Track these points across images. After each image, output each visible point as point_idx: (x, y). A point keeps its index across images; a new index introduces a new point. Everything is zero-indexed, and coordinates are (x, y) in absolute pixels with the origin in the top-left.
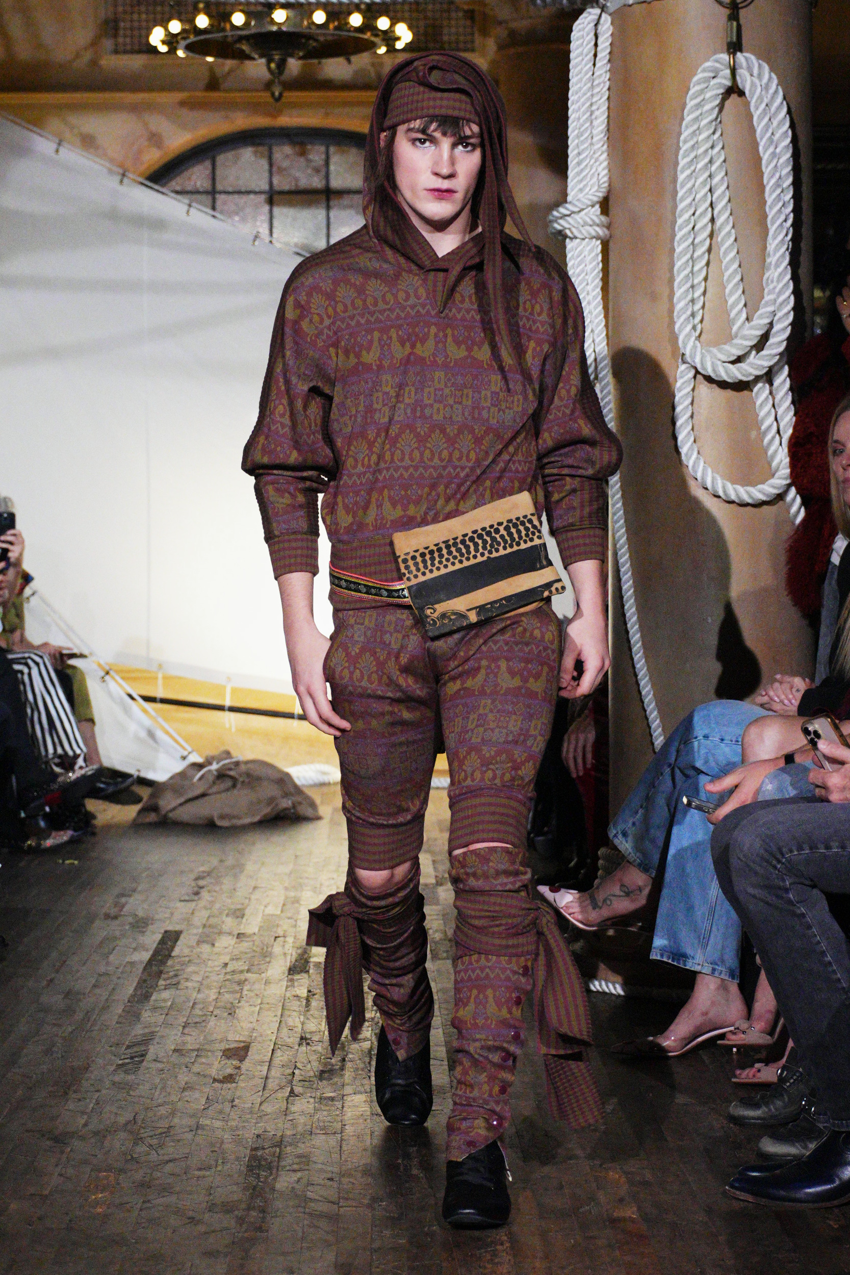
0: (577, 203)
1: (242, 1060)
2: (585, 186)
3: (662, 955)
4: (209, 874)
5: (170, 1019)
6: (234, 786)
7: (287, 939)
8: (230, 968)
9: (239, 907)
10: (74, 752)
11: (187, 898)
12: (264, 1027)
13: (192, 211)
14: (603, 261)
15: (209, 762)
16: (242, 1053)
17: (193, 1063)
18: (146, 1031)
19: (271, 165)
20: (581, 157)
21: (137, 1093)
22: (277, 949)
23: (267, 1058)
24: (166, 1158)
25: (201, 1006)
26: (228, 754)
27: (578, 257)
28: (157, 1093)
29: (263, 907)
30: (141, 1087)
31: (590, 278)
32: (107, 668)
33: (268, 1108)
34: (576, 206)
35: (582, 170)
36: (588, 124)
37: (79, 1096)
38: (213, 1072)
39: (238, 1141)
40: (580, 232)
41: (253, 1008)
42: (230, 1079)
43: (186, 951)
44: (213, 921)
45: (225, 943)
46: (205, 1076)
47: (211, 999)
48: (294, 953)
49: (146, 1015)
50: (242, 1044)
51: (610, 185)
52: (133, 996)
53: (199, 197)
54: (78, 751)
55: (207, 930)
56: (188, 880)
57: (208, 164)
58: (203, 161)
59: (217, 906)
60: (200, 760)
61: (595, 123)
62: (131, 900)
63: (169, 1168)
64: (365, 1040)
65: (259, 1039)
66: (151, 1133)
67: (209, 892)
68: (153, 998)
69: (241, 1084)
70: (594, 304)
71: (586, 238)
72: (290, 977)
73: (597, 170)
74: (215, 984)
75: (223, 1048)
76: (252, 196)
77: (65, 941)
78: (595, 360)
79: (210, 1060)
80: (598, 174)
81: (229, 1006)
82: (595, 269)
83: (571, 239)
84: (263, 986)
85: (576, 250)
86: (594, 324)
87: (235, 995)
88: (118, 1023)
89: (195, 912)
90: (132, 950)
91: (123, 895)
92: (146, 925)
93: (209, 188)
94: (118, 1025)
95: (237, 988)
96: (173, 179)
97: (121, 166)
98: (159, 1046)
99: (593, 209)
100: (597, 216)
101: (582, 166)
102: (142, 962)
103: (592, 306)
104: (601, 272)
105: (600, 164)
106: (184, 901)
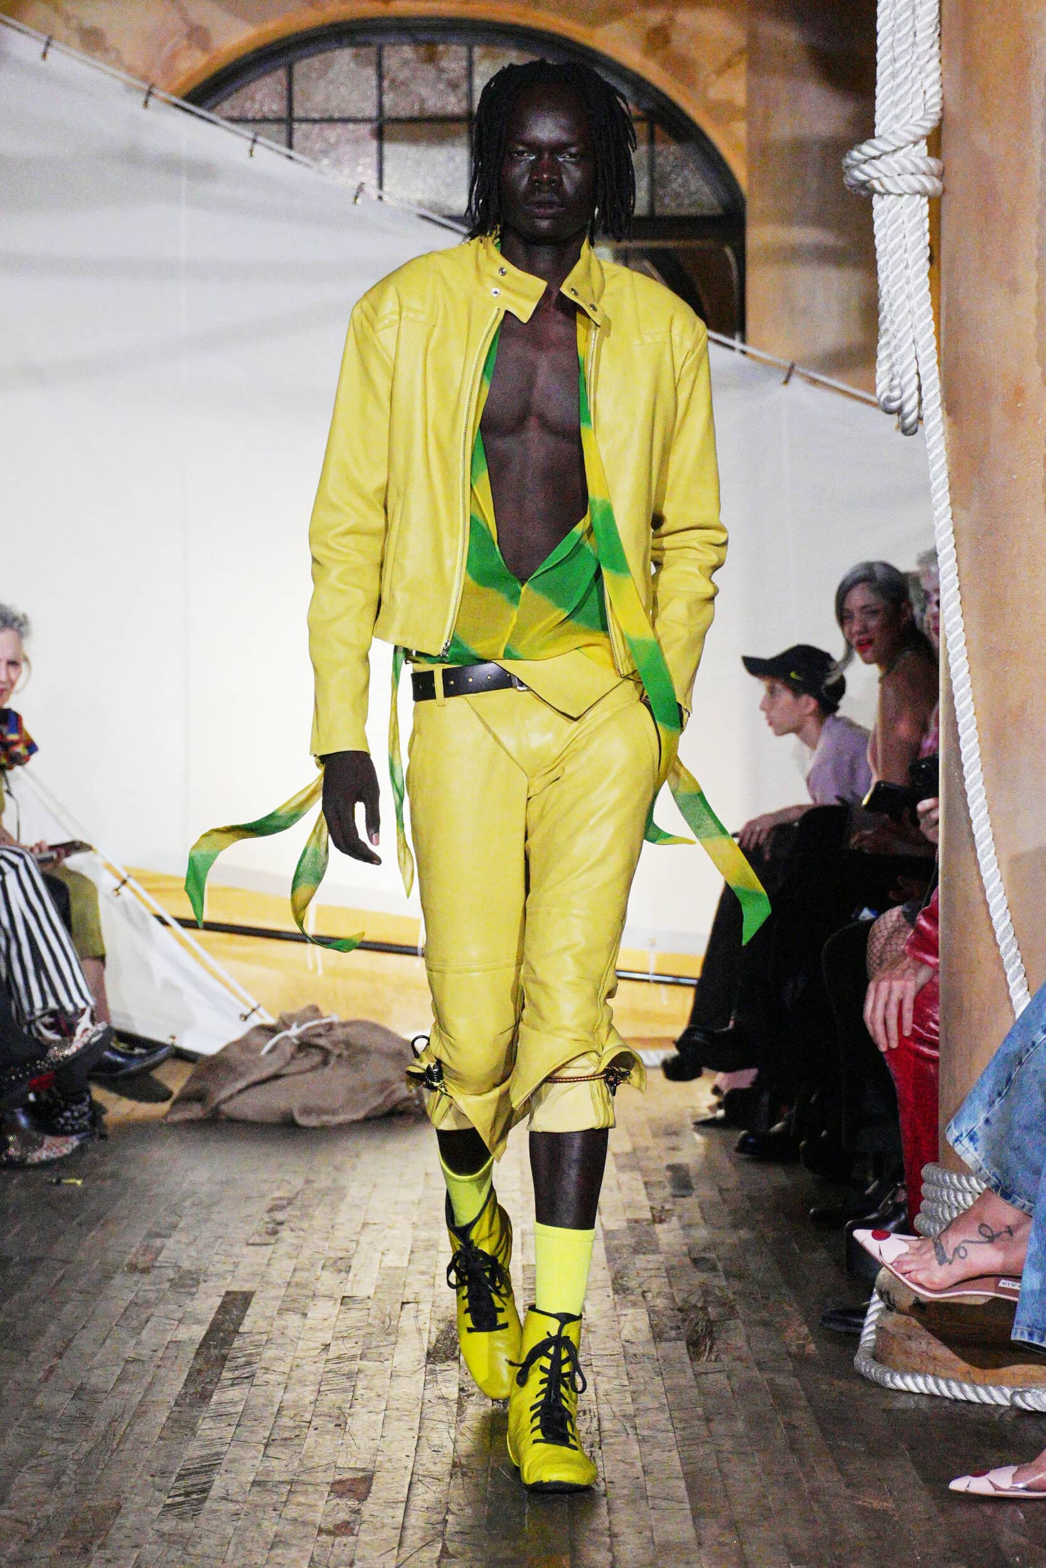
0: (891, 138)
1: (363, 1498)
2: (904, 110)
3: (1031, 1335)
4: (290, 1201)
5: (243, 1434)
6: (325, 1063)
7: (421, 1307)
8: (333, 1352)
9: (343, 1254)
10: (75, 1005)
11: (258, 1240)
12: (394, 1446)
13: (257, 147)
14: (930, 230)
15: (285, 1024)
16: (362, 1488)
17: (285, 1503)
18: (208, 1451)
19: (381, 77)
20: (898, 65)
21: (199, 1550)
22: (407, 1322)
23: (402, 1496)
25: (292, 1413)
26: (315, 1011)
27: (892, 223)
28: (232, 1548)
29: (379, 1256)
30: (205, 1541)
31: (910, 257)
32: (124, 875)
34: (890, 143)
35: (899, 85)
36: (909, 12)
37: (108, 1554)
38: (318, 1518)
40: (896, 184)
41: (373, 1417)
42: (345, 1528)
43: (263, 1325)
44: (300, 1276)
45: (323, 1311)
46: (305, 1524)
47: (307, 1401)
48: (434, 1329)
49: (206, 1427)
50: (361, 1474)
51: (942, 109)
52: (183, 1396)
53: (267, 127)
54: (81, 1005)
55: (291, 1290)
56: (258, 1209)
57: (281, 73)
58: (276, 68)
59: (306, 1253)
60: (271, 1021)
61: (920, 11)
62: (170, 1243)
65: (387, 1465)
67: (292, 1230)
68: (215, 1398)
69: (364, 1537)
70: (918, 298)
71: (905, 193)
72: (429, 1366)
73: (922, 85)
74: (312, 1378)
75: (331, 1480)
76: (351, 126)
77: (68, 1308)
78: (919, 388)
79: (312, 1499)
80: (925, 92)
81: (336, 1412)
82: (919, 243)
83: (881, 194)
84: (388, 1381)
85: (889, 212)
86: (918, 330)
87: (343, 1396)
88: (160, 1438)
89: (271, 1262)
90: (177, 1323)
91: (159, 1235)
92: (197, 1282)
93: (284, 115)
94: (161, 1442)
95: (347, 1384)
96: (225, 98)
97: (144, 78)
98: (229, 1475)
99: (917, 148)
100: (921, 158)
101: (899, 80)
102: (193, 1342)
103: (914, 302)
104: (928, 248)
105: (927, 77)
106: (253, 1244)
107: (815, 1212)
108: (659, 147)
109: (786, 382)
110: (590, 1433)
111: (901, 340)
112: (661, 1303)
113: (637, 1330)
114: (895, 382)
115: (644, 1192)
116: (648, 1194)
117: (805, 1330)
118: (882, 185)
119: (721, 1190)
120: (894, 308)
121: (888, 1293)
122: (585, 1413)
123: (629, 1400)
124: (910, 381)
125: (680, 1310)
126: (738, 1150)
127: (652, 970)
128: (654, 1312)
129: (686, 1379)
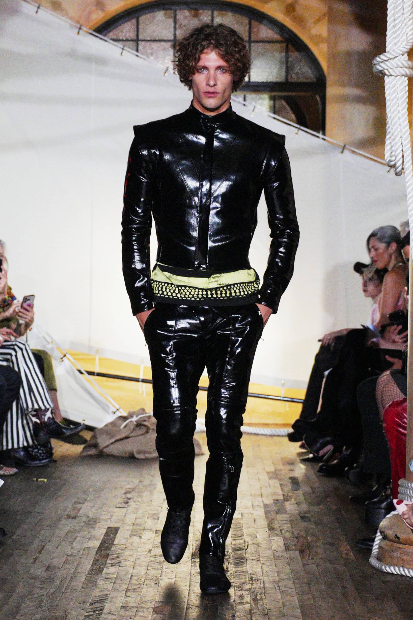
0: (393, 53)
1: (166, 614)
2: (398, 41)
4: (133, 490)
5: (117, 586)
6: (147, 432)
8: (153, 553)
9: (156, 512)
10: (45, 407)
11: (120, 506)
13: (124, 52)
14: (408, 91)
15: (131, 416)
16: (166, 610)
17: (135, 616)
18: (102, 593)
19: (175, 23)
20: (396, 22)
23: (183, 614)
25: (136, 578)
26: (143, 410)
27: (393, 88)
31: (400, 102)
32: (65, 352)
34: (392, 55)
35: (396, 31)
36: (401, 1)
40: (394, 71)
41: (170, 580)
43: (123, 541)
44: (138, 521)
45: (147, 536)
47: (142, 574)
48: (194, 544)
49: (101, 583)
52: (91, 570)
53: (128, 43)
54: (48, 407)
55: (135, 527)
56: (120, 494)
57: (134, 21)
58: (133, 18)
59: (140, 511)
60: (125, 414)
61: (406, 0)
62: (84, 506)
64: (246, 603)
67: (134, 502)
68: (104, 571)
70: (403, 119)
71: (398, 75)
72: (193, 560)
73: (406, 31)
74: (144, 563)
75: (153, 606)
76: (163, 43)
77: (43, 532)
78: (403, 156)
79: (145, 614)
80: (407, 34)
81: (155, 578)
82: (404, 96)
83: (388, 76)
85: (391, 83)
86: (403, 132)
87: (157, 571)
88: (83, 588)
89: (126, 515)
90: (88, 540)
91: (80, 503)
92: (95, 523)
93: (135, 38)
94: (83, 589)
95: (159, 566)
96: (111, 31)
97: (78, 22)
98: (111, 604)
99: (403, 57)
100: (406, 61)
101: (396, 28)
102: (95, 548)
103: (401, 121)
104: (407, 98)
105: (408, 27)
106: (118, 507)
107: (351, 498)
108: (290, 53)
109: (342, 152)
110: (260, 589)
111: (395, 136)
112: (288, 535)
113: (279, 546)
114: (393, 154)
115: (280, 488)
116: (282, 489)
117: (348, 547)
118: (389, 72)
119: (312, 488)
120: (393, 123)
121: (384, 532)
122: (258, 580)
123: (276, 575)
124: (399, 153)
125: (297, 538)
126: (319, 471)
127: (283, 395)
128: (286, 539)
129: (299, 567)
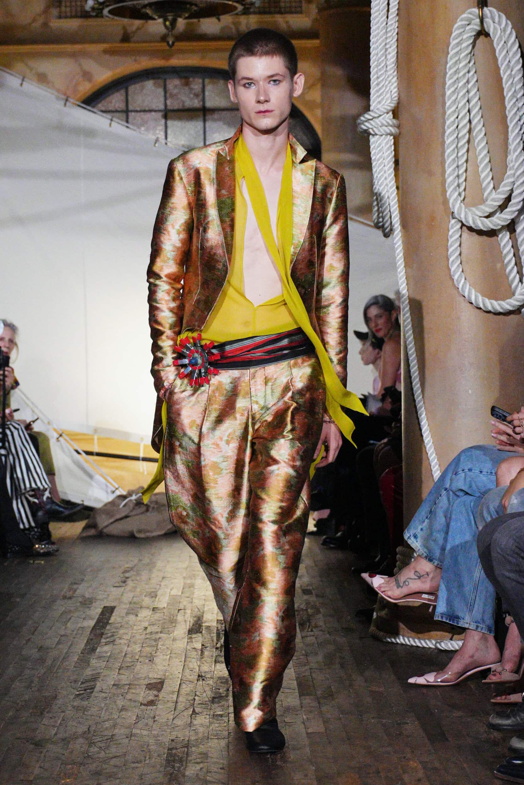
0: (377, 111)
1: (159, 690)
2: (383, 99)
3: (442, 617)
4: (132, 569)
5: (110, 665)
6: (147, 510)
7: (187, 611)
8: (149, 630)
9: (155, 590)
10: (43, 487)
11: (118, 585)
12: (174, 669)
13: (113, 124)
14: (395, 150)
15: (130, 494)
16: (159, 686)
17: (126, 693)
18: (94, 672)
19: (165, 92)
20: (379, 80)
21: (89, 713)
22: (180, 618)
23: (176, 689)
24: (111, 755)
25: (131, 656)
27: (378, 147)
28: (104, 711)
29: (169, 590)
30: (92, 709)
31: (386, 162)
32: (60, 432)
33: (178, 722)
34: (376, 113)
36: (384, 58)
37: (51, 715)
38: (141, 699)
39: (159, 744)
40: (379, 131)
41: (165, 657)
42: (151, 703)
43: (119, 620)
44: (136, 600)
45: (145, 614)
46: (135, 701)
47: (137, 651)
48: (191, 620)
49: (94, 662)
50: (159, 680)
51: (399, 99)
52: (84, 650)
53: (117, 114)
54: (46, 486)
55: (132, 606)
56: (118, 573)
57: (123, 92)
58: (121, 89)
59: (138, 590)
60: (124, 493)
61: (389, 57)
62: (81, 587)
63: (113, 762)
65: (170, 677)
66: (100, 739)
67: (132, 581)
68: (98, 650)
69: (160, 706)
70: (389, 179)
71: (383, 134)
72: (189, 636)
73: (390, 89)
74: (139, 641)
75: (146, 683)
76: (153, 113)
77: (37, 614)
78: (391, 217)
79: (138, 691)
80: (391, 92)
81: (149, 655)
82: (390, 156)
83: (373, 135)
84: (171, 642)
85: (377, 143)
86: (390, 192)
87: (153, 648)
88: (75, 667)
89: (123, 594)
90: (82, 619)
91: (75, 584)
92: (91, 602)
93: (125, 109)
94: (75, 669)
95: (154, 644)
96: (99, 102)
97: (64, 94)
98: (103, 682)
99: (388, 115)
100: (390, 119)
102: (89, 628)
104: (394, 158)
105: (392, 85)
106: (116, 587)
111: (382, 197)
114: (381, 215)
117: (349, 618)
119: (315, 561)
120: (379, 183)
124: (387, 214)
126: (322, 544)
